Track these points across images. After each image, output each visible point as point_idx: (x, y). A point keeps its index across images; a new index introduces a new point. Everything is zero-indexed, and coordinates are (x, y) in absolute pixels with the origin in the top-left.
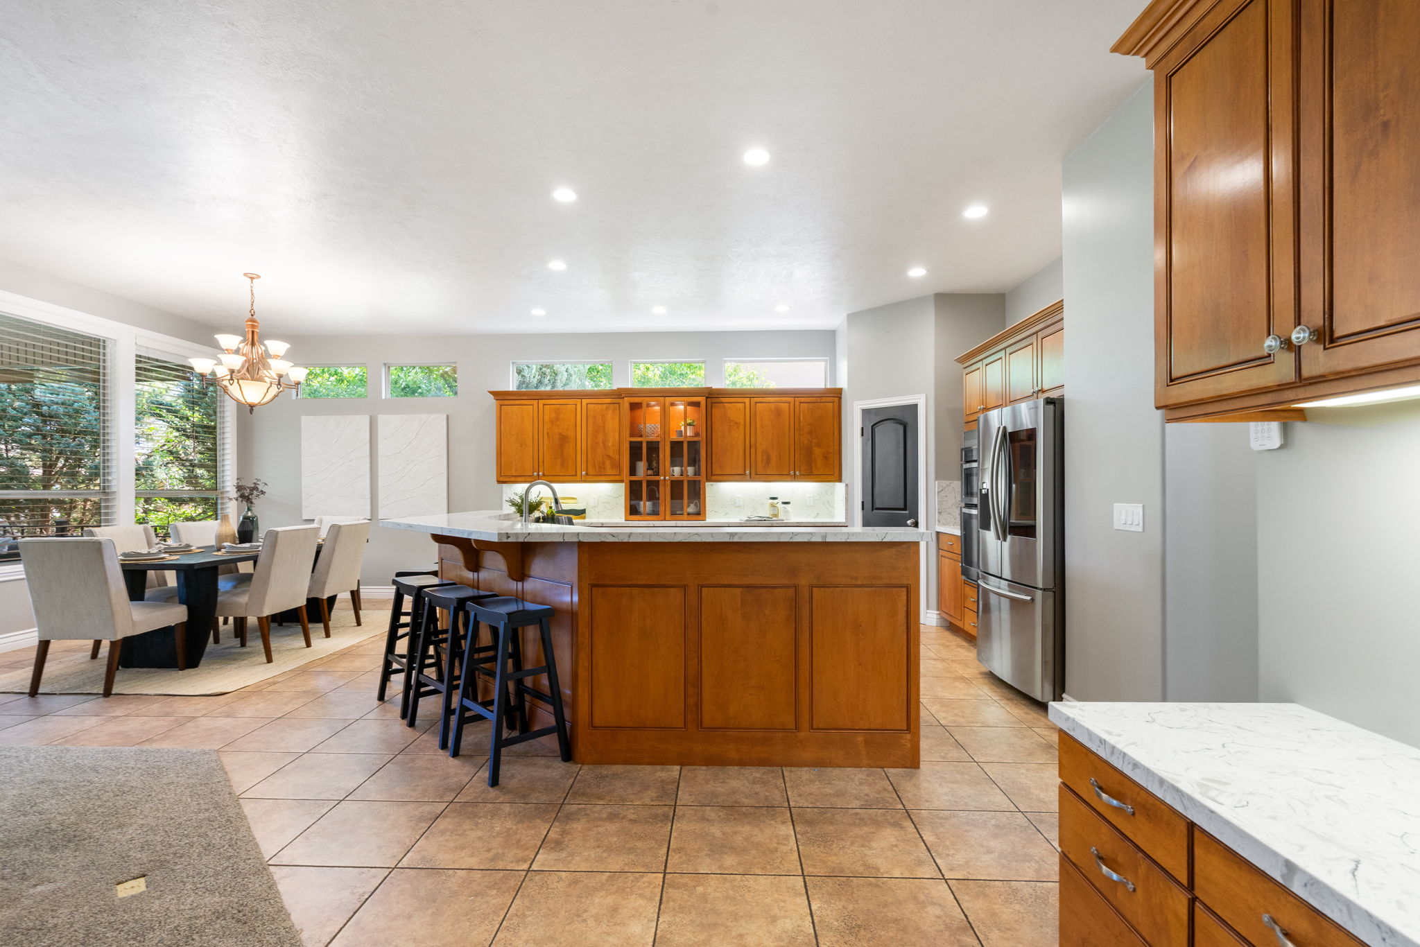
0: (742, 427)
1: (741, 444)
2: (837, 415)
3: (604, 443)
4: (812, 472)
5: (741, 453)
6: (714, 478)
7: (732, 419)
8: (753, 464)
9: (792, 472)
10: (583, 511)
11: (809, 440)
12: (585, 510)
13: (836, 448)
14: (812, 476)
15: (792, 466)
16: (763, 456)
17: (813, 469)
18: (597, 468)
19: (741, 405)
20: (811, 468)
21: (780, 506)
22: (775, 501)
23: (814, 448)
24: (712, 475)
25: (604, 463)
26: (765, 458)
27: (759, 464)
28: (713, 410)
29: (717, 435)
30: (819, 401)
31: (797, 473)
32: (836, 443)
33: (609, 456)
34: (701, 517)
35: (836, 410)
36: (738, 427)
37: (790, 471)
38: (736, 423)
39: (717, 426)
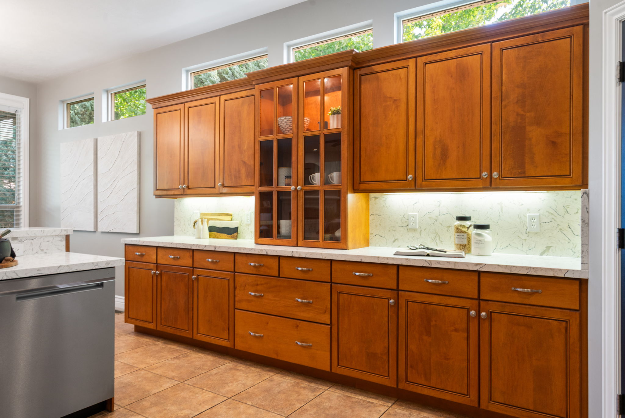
0: (403, 107)
1: (401, 132)
2: (578, 61)
3: (239, 147)
4: (524, 173)
5: (402, 147)
6: (363, 186)
7: (388, 96)
8: (419, 164)
9: (485, 174)
10: (236, 230)
11: (518, 114)
12: (238, 228)
13: (577, 124)
14: (521, 180)
15: (486, 163)
16: (435, 149)
17: (527, 166)
18: (233, 177)
19: (402, 72)
20: (522, 165)
21: (473, 231)
22: (467, 223)
23: (528, 128)
24: (360, 182)
25: (239, 171)
26: (438, 152)
27: (430, 162)
28: (362, 86)
29: (368, 122)
30: (540, 39)
31: (495, 174)
32: (577, 113)
33: (244, 163)
34: (340, 245)
35: (578, 50)
36: (397, 107)
37: (481, 172)
38: (395, 100)
39: (368, 108)
